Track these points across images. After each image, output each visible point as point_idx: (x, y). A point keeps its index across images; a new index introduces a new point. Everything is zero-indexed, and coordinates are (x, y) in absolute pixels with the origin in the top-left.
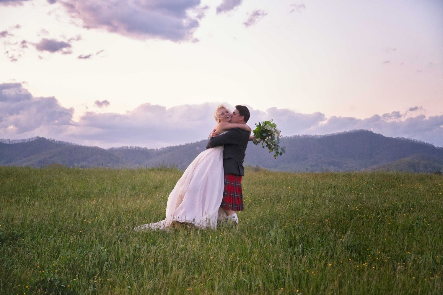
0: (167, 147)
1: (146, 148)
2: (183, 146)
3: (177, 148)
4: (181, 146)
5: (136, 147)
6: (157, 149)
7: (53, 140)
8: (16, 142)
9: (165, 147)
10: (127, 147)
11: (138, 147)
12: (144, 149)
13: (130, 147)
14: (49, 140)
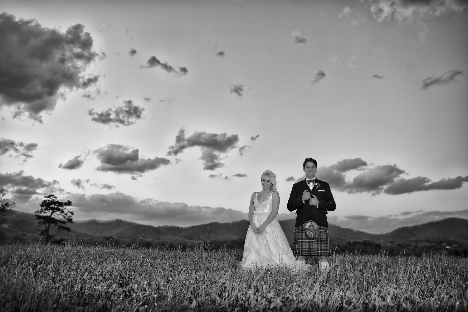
0: (191, 227)
1: (179, 227)
2: (200, 226)
4: (198, 226)
5: (173, 226)
6: (185, 228)
7: (126, 221)
8: (105, 222)
9: (189, 226)
10: (168, 226)
11: (174, 226)
12: (177, 227)
13: (170, 226)
14: (123, 221)
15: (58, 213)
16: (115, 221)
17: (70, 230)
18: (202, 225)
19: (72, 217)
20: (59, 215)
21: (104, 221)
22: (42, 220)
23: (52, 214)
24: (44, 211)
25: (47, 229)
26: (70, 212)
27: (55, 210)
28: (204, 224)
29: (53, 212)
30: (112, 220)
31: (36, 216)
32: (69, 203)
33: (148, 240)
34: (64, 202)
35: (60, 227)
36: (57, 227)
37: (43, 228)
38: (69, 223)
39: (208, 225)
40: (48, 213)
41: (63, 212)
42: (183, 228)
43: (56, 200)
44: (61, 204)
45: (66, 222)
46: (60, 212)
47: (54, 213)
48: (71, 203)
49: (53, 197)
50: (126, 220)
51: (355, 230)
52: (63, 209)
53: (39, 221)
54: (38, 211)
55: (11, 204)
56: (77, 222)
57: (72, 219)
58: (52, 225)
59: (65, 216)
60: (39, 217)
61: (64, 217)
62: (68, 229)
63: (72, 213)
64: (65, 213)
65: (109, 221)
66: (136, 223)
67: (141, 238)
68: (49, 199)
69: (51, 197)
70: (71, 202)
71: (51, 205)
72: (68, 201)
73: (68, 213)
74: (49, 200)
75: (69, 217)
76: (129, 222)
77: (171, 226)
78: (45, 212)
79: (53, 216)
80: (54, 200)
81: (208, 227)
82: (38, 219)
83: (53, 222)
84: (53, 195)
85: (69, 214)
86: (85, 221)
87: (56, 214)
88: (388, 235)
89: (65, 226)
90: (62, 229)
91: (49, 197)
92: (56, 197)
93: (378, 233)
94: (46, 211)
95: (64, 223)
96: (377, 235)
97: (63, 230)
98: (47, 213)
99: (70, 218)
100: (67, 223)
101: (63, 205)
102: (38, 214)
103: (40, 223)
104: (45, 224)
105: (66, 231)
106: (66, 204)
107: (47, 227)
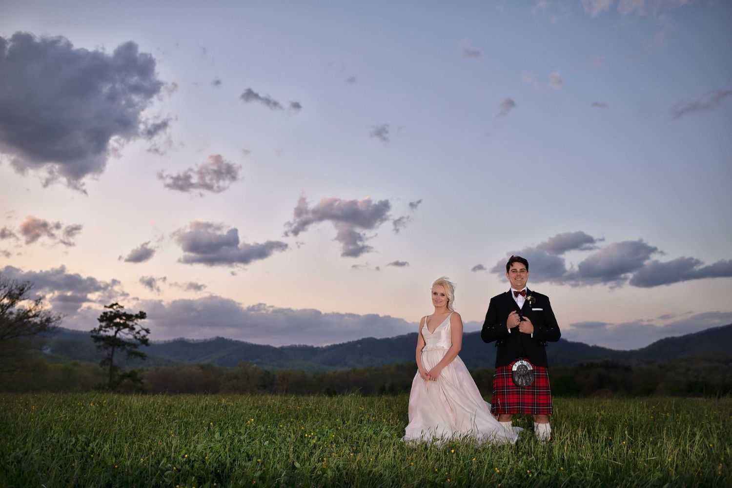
0: (332, 346)
1: (313, 346)
2: (346, 344)
3: (340, 345)
4: (343, 344)
5: (304, 345)
6: (322, 347)
7: (231, 340)
8: (199, 342)
9: (329, 344)
10: (296, 345)
11: (306, 346)
12: (310, 347)
13: (299, 345)
14: (227, 339)
15: (126, 330)
16: (214, 339)
17: (146, 356)
18: (349, 343)
19: (147, 337)
20: (127, 334)
21: (197, 340)
22: (102, 343)
23: (116, 332)
24: (103, 329)
25: (110, 357)
26: (143, 329)
27: (121, 327)
28: (353, 342)
29: (119, 330)
30: (210, 339)
31: (92, 336)
32: (142, 315)
33: (266, 368)
34: (134, 314)
35: (130, 353)
36: (125, 353)
37: (105, 353)
38: (144, 346)
39: (358, 342)
40: (111, 332)
41: (134, 329)
42: (319, 348)
43: (122, 311)
44: (129, 317)
45: (138, 345)
46: (129, 331)
47: (119, 332)
48: (144, 316)
49: (117, 306)
50: (230, 338)
51: (591, 345)
52: (133, 325)
53: (97, 344)
54: (95, 329)
55: (54, 319)
56: (156, 343)
57: (147, 340)
58: (118, 350)
59: (137, 335)
60: (97, 339)
61: (136, 337)
62: (142, 356)
63: (147, 331)
64: (137, 330)
65: (205, 340)
66: (246, 342)
67: (255, 365)
68: (111, 310)
69: (115, 307)
70: (145, 314)
71: (115, 319)
72: (141, 312)
73: (140, 331)
74: (111, 312)
75: (142, 337)
76: (236, 341)
77: (301, 345)
78: (105, 331)
79: (118, 335)
80: (118, 311)
81: (359, 346)
82: (95, 342)
83: (119, 346)
84: (117, 304)
85: (143, 333)
86: (169, 341)
87: (123, 332)
88: (642, 352)
89: (137, 350)
90: (134, 356)
91: (111, 306)
92: (122, 307)
93: (628, 349)
94: (108, 329)
95: (135, 346)
96: (625, 352)
97: (134, 358)
98: (108, 331)
99: (145, 338)
100: (140, 347)
101: (134, 318)
102: (94, 334)
103: (99, 347)
104: (106, 348)
105: (139, 359)
106: (137, 317)
107: (110, 353)
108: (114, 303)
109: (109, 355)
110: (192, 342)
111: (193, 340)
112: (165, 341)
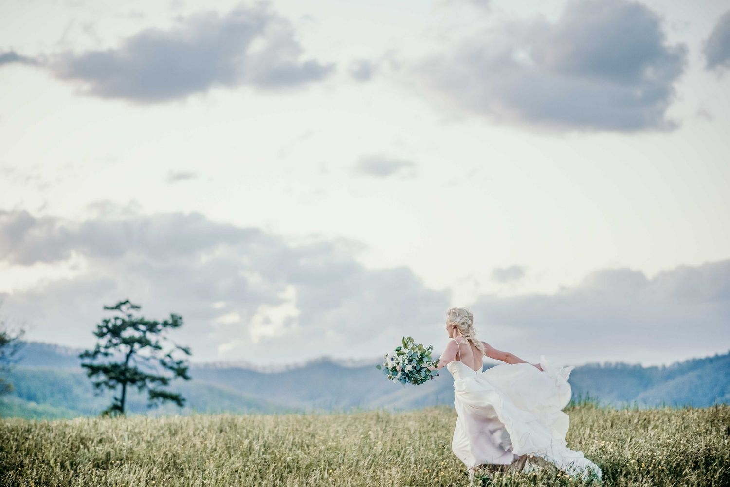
1: (640, 366)
2: (724, 357)
5: (617, 364)
6: (664, 367)
9: (682, 360)
10: (598, 365)
12: (635, 367)
13: (606, 364)
17: (184, 400)
19: (186, 363)
20: (147, 359)
22: (102, 377)
23: (128, 356)
24: (104, 350)
25: (119, 404)
26: (179, 347)
27: (137, 346)
29: (132, 351)
31: (84, 366)
32: (175, 323)
34: (160, 319)
35: (154, 395)
36: (145, 395)
37: (109, 397)
38: (180, 379)
40: (118, 355)
41: (160, 348)
42: (656, 368)
43: (137, 315)
44: (152, 327)
45: (169, 379)
46: (151, 352)
47: (133, 355)
48: (179, 321)
49: (128, 305)
52: (157, 342)
53: (95, 379)
54: (87, 350)
58: (131, 389)
59: (167, 360)
60: (94, 370)
61: (164, 364)
62: (177, 400)
63: (187, 351)
68: (116, 313)
69: (124, 307)
70: (180, 318)
71: (124, 329)
72: (173, 316)
73: (172, 351)
74: (116, 318)
75: (177, 363)
77: (611, 364)
78: (106, 354)
79: (131, 364)
80: (130, 316)
82: (90, 375)
83: (133, 381)
84: (127, 301)
86: (294, 364)
87: (141, 356)
89: (170, 389)
90: (161, 399)
91: (118, 307)
92: (136, 307)
94: (112, 351)
95: (164, 381)
97: (163, 403)
98: (112, 354)
99: (182, 366)
101: (159, 327)
102: (87, 361)
103: (98, 385)
104: (112, 387)
105: (171, 404)
106: (165, 324)
107: (119, 396)
108: (123, 300)
109: (116, 399)
110: (350, 365)
111: (352, 360)
112: (287, 366)
